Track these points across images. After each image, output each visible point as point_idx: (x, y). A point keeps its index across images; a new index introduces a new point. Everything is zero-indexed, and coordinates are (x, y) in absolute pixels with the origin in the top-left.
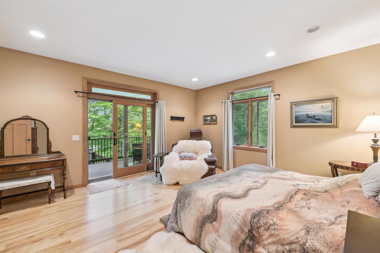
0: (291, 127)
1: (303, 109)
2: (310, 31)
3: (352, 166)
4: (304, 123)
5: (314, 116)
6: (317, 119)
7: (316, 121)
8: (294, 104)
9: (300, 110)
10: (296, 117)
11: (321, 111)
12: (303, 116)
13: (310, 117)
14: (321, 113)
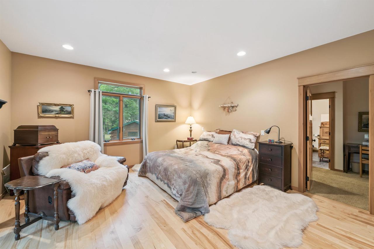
0: (156, 122)
1: (162, 110)
2: (193, 72)
3: (188, 140)
4: (162, 119)
5: (167, 115)
6: (169, 117)
7: (168, 118)
8: (158, 106)
9: (161, 111)
10: (159, 115)
11: (170, 112)
12: (162, 114)
13: (165, 116)
14: (170, 114)
